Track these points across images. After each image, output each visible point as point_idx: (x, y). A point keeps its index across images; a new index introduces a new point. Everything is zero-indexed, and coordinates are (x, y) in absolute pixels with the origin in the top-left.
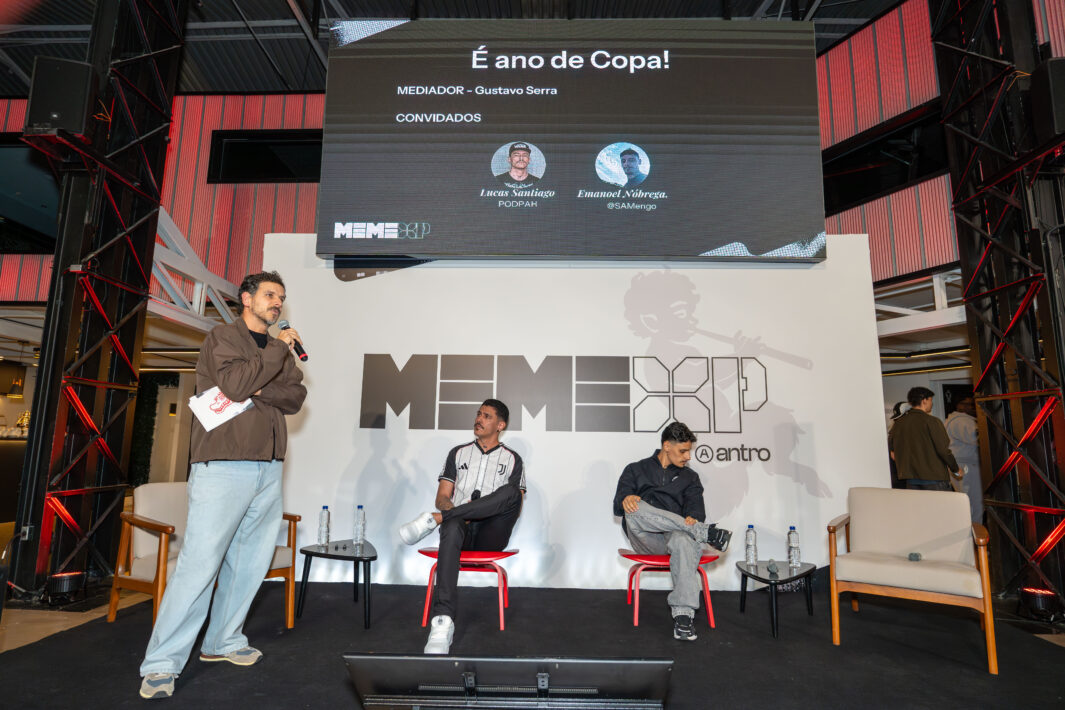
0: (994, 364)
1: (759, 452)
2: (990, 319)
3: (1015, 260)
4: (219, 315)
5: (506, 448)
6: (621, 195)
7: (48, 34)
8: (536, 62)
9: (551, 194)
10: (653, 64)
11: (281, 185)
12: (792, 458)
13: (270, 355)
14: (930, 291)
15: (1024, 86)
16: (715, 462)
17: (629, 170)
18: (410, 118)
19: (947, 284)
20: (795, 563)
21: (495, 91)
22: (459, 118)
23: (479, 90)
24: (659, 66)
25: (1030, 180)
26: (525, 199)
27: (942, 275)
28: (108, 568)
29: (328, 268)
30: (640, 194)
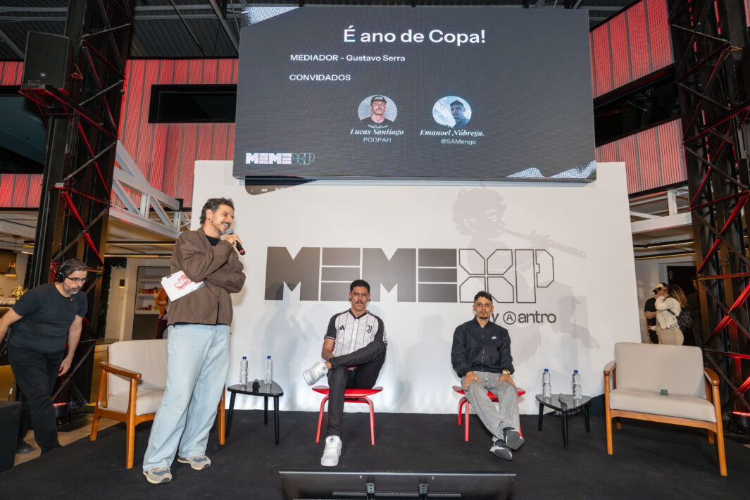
0: (711, 255)
1: (548, 316)
2: (708, 222)
3: (728, 181)
4: (159, 217)
5: (371, 314)
6: (451, 133)
7: (29, 14)
8: (390, 37)
9: (402, 132)
10: (474, 40)
11: (201, 125)
12: (572, 321)
13: (219, 251)
14: (665, 202)
15: (737, 57)
16: (517, 323)
17: (457, 116)
18: (300, 77)
19: (677, 197)
20: (578, 396)
21: (360, 59)
22: (335, 78)
23: (349, 58)
24: (478, 41)
25: (740, 124)
26: (382, 136)
27: (674, 190)
28: (84, 400)
29: (241, 185)
30: (465, 133)
